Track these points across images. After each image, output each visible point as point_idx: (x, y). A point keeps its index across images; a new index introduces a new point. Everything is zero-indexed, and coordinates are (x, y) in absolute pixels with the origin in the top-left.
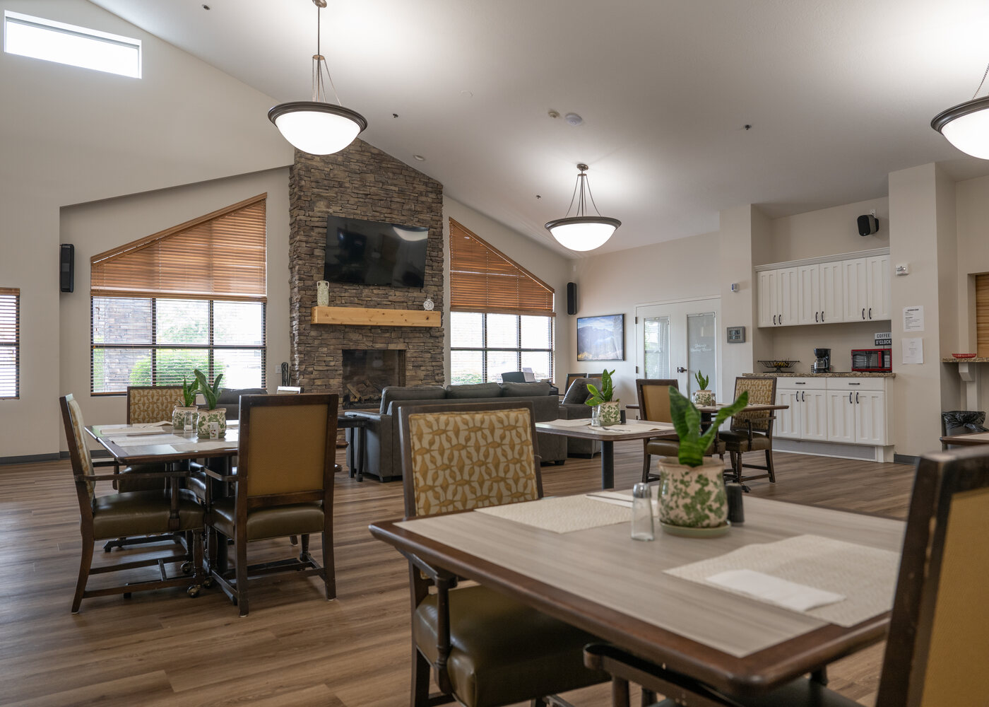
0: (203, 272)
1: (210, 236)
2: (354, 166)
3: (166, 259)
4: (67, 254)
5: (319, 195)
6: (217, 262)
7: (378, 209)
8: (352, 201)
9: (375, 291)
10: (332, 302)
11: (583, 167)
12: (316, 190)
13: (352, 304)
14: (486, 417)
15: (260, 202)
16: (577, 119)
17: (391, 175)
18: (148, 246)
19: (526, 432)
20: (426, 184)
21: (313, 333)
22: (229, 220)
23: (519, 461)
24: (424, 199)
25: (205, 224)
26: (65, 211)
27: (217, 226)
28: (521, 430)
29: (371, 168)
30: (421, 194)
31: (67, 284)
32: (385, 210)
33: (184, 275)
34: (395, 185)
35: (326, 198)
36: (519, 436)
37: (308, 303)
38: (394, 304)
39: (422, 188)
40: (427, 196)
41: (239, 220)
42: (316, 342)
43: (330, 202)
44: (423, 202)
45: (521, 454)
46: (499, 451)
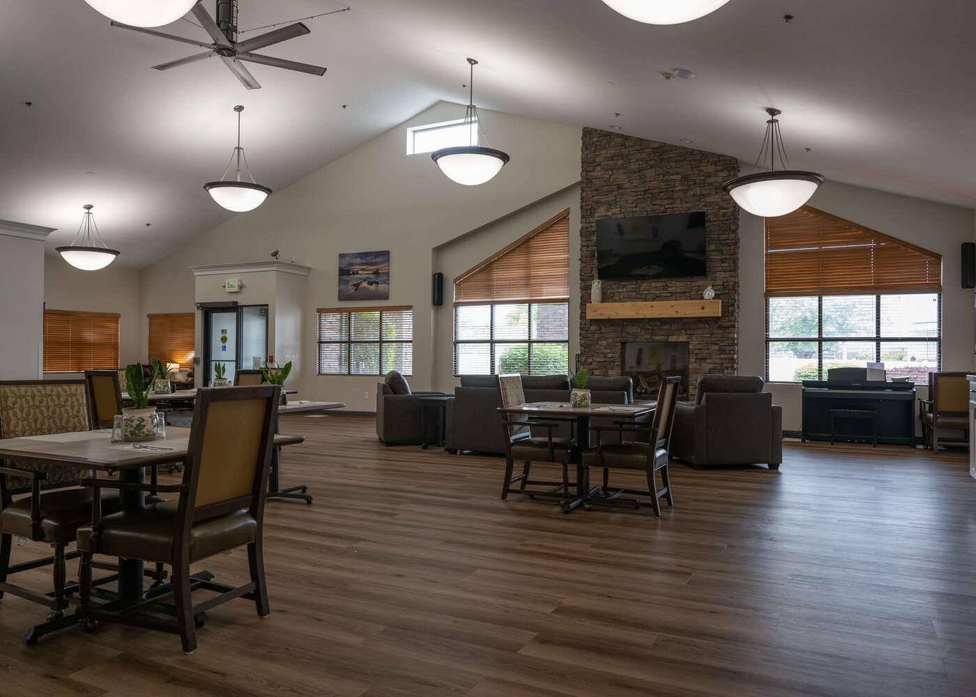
0: (523, 282)
1: (528, 253)
2: (633, 166)
3: (499, 275)
4: (439, 281)
5: (598, 202)
6: (533, 273)
7: (658, 202)
8: (631, 199)
9: (653, 284)
10: (605, 298)
11: (772, 112)
12: (596, 198)
13: (630, 299)
15: (564, 218)
16: (684, 73)
17: (673, 164)
18: (487, 267)
20: (715, 163)
21: (593, 328)
22: (542, 237)
24: (711, 180)
25: (524, 244)
26: (437, 250)
27: (533, 243)
29: (651, 163)
30: (709, 175)
32: (666, 202)
33: (510, 286)
34: (677, 174)
35: (605, 203)
37: (585, 300)
38: (674, 296)
39: (710, 169)
40: (717, 176)
41: (549, 235)
42: (596, 336)
43: (609, 205)
44: (710, 184)
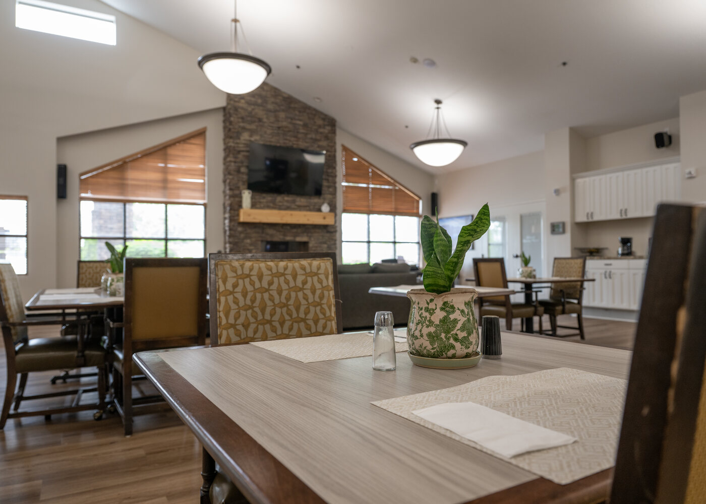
0: (160, 185)
1: (165, 160)
2: (270, 107)
3: (133, 175)
4: (62, 172)
5: (244, 129)
6: (170, 177)
7: (288, 138)
8: (269, 131)
9: (286, 198)
10: (254, 206)
11: (438, 102)
12: (242, 125)
13: (268, 207)
14: (290, 265)
15: (201, 134)
16: (432, 63)
17: (297, 113)
18: (122, 166)
19: (327, 278)
20: (324, 119)
21: (240, 229)
22: (179, 146)
23: (320, 304)
24: (321, 130)
25: (162, 151)
26: (61, 140)
27: (171, 151)
28: (322, 277)
29: (282, 107)
30: (320, 127)
31: (62, 193)
32: (293, 139)
33: (146, 187)
34: (300, 120)
35: (249, 130)
36: (320, 281)
37: (235, 206)
38: (300, 208)
39: (320, 122)
40: (324, 128)
41: (186, 146)
42: (242, 236)
43: (252, 132)
44: (321, 133)
45: (322, 297)
46: (300, 294)
